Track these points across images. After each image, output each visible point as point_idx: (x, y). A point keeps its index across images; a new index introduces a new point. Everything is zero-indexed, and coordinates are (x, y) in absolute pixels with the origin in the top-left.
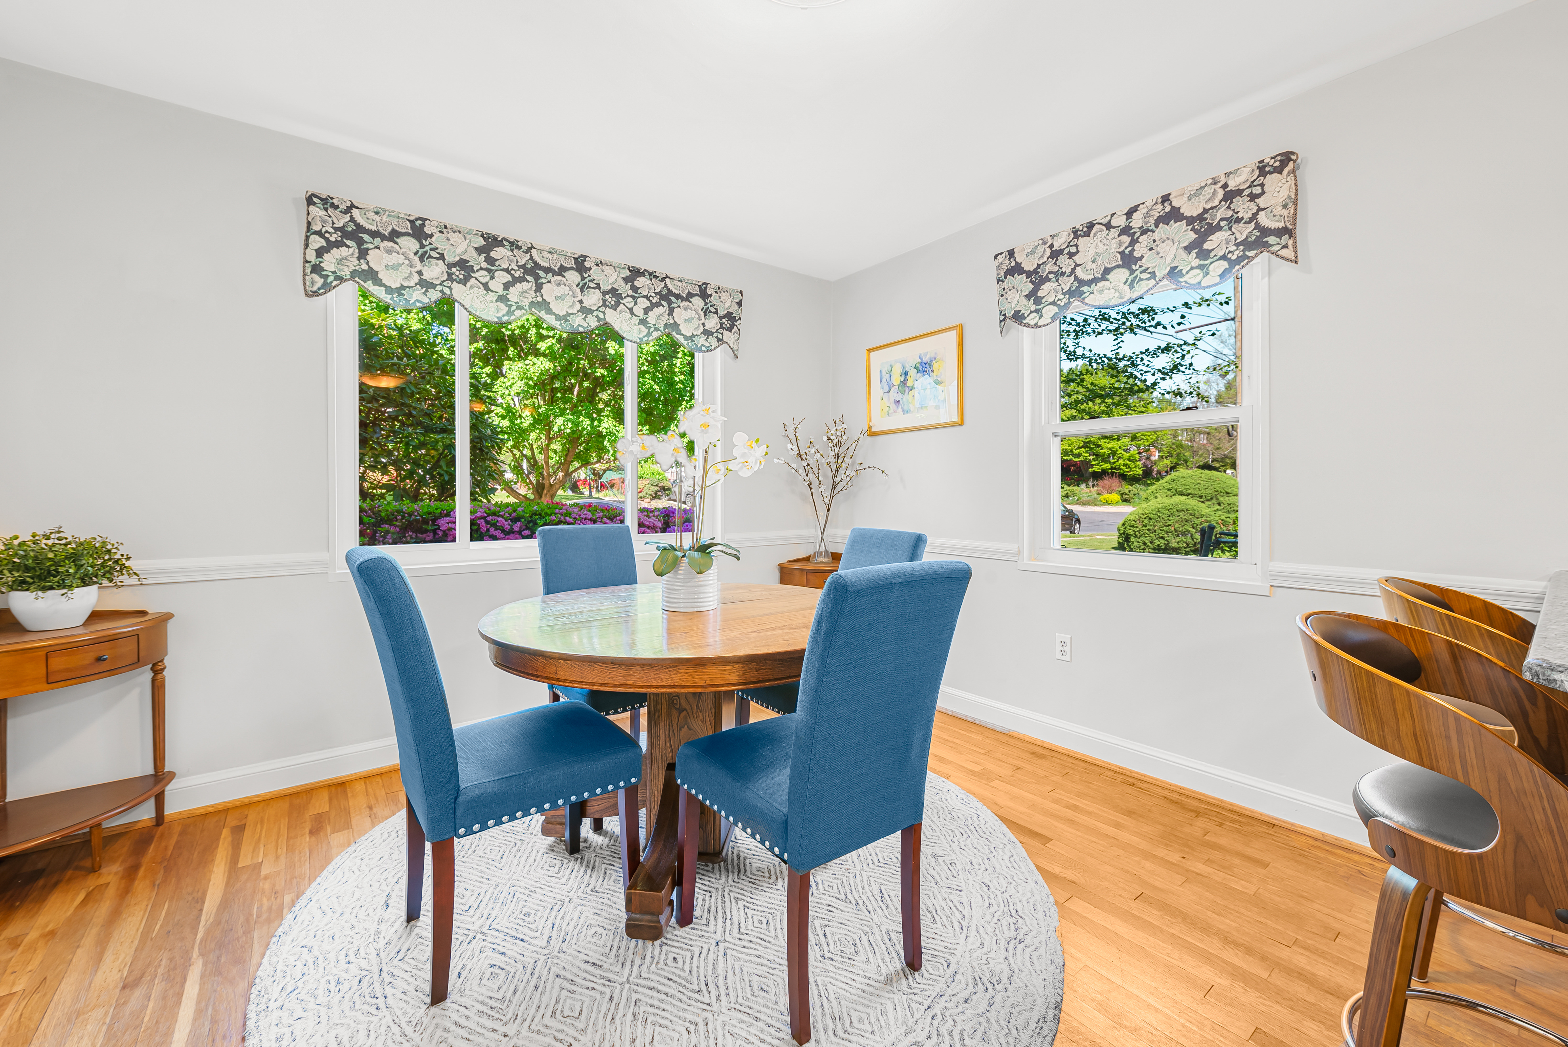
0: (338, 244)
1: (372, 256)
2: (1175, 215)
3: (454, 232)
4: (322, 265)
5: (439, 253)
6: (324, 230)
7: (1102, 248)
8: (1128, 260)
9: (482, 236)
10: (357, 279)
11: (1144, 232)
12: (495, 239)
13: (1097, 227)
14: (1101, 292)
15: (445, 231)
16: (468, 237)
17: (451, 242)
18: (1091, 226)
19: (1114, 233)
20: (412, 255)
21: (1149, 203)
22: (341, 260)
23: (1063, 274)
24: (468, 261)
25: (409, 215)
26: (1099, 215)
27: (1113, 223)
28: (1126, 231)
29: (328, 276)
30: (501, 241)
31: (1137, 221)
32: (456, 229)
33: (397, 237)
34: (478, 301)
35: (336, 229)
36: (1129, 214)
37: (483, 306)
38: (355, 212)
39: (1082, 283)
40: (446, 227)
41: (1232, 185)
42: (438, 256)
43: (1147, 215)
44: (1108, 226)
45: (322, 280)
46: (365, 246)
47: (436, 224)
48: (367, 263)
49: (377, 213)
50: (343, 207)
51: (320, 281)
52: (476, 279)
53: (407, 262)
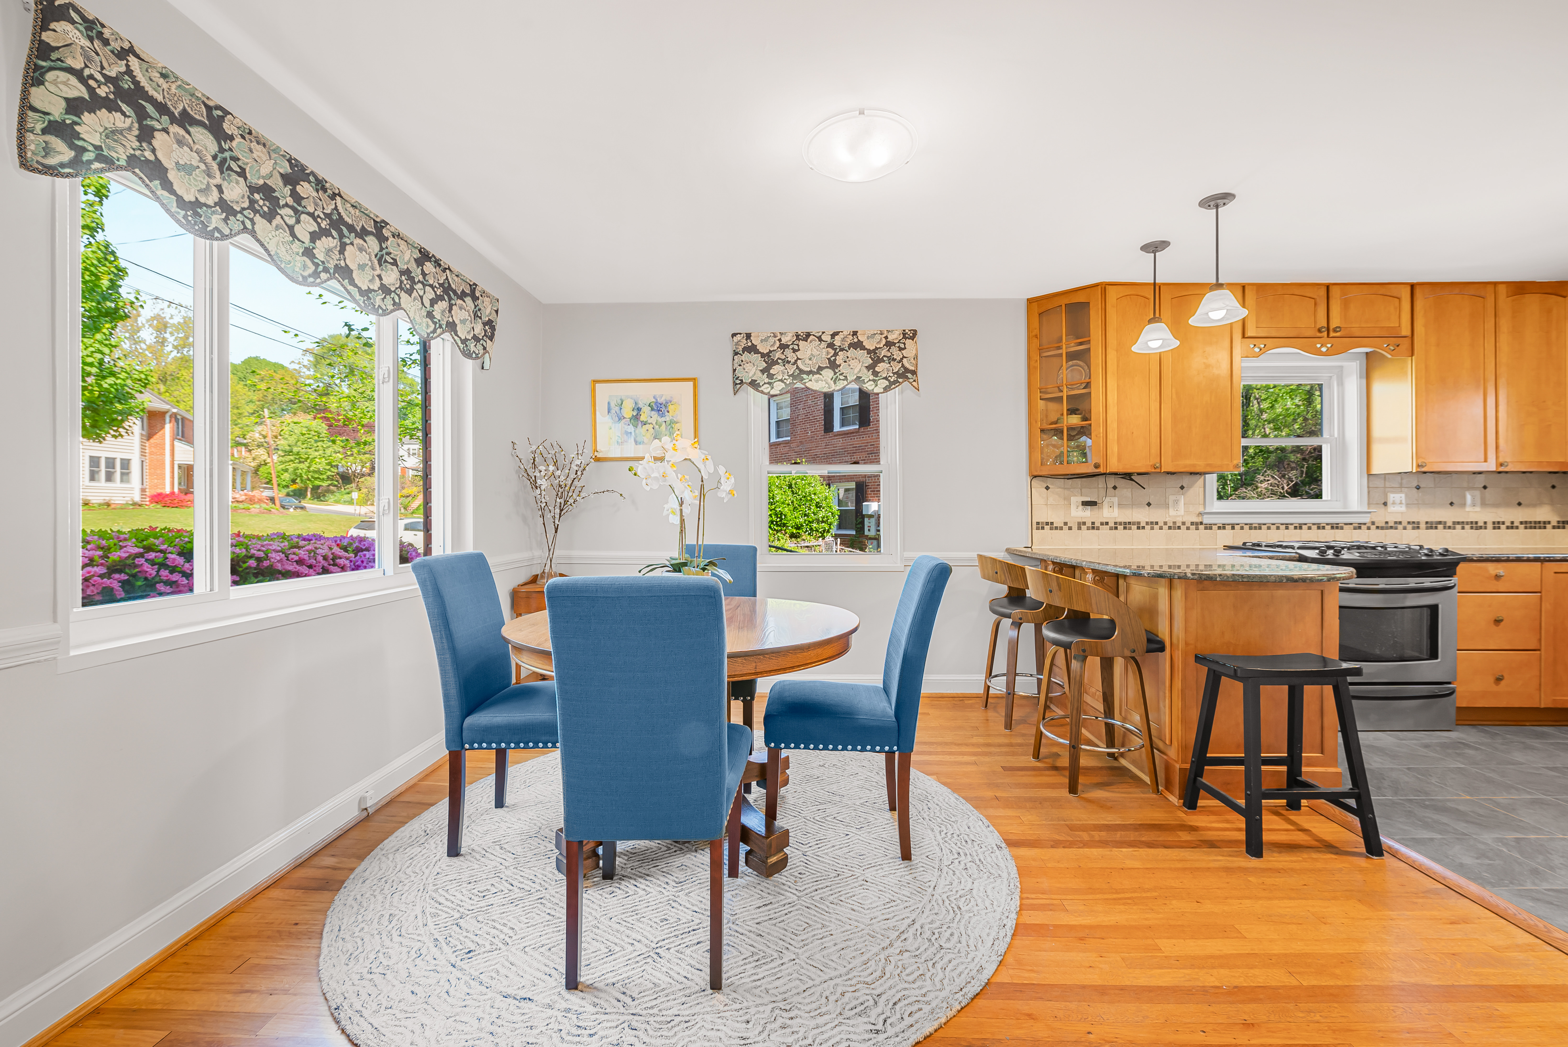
0: (111, 106)
1: (160, 139)
2: (858, 345)
3: (258, 143)
4: (77, 128)
5: (240, 167)
6: (87, 72)
7: (815, 352)
8: (833, 365)
9: (289, 161)
10: (137, 171)
11: (842, 350)
12: (303, 168)
13: (812, 337)
14: (817, 381)
15: (247, 136)
16: (273, 155)
17: (255, 155)
18: (808, 335)
19: (824, 345)
20: (209, 159)
21: (845, 333)
22: (113, 132)
23: (788, 362)
24: (274, 191)
25: (208, 98)
26: (815, 330)
27: (823, 337)
28: (831, 345)
29: (85, 150)
30: (309, 175)
31: (837, 341)
32: (262, 140)
33: (190, 125)
34: (284, 250)
35: (108, 79)
36: (833, 335)
37: (288, 258)
38: (133, 62)
39: (802, 372)
40: (250, 133)
41: (890, 338)
42: (239, 170)
43: (843, 340)
44: (820, 339)
45: (73, 153)
46: (149, 122)
47: (240, 124)
48: (154, 151)
49: (164, 76)
50: (116, 45)
51: (67, 154)
52: (282, 217)
53: (203, 167)
